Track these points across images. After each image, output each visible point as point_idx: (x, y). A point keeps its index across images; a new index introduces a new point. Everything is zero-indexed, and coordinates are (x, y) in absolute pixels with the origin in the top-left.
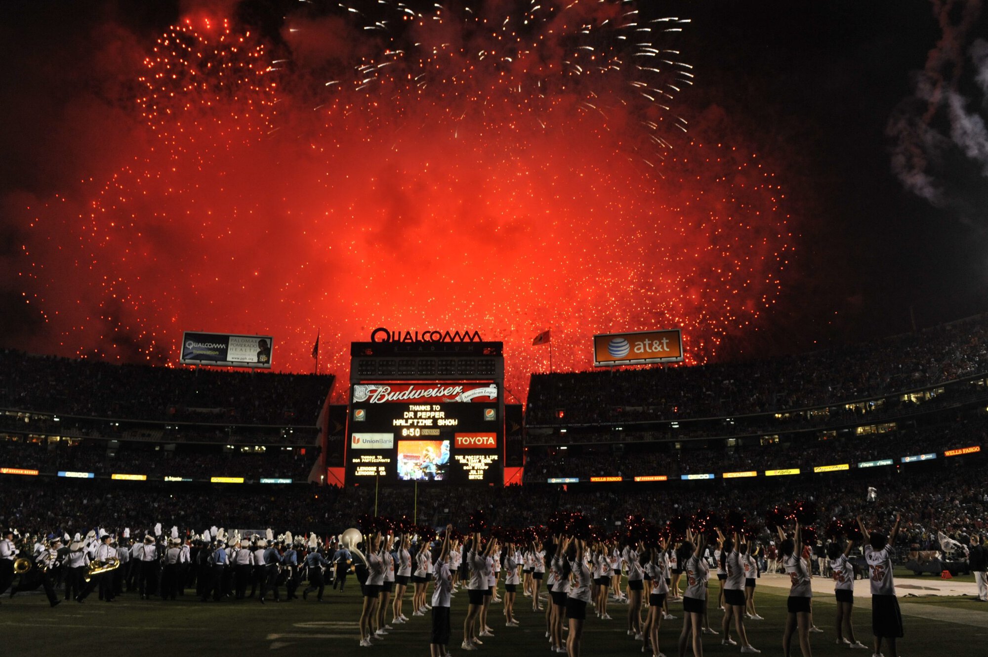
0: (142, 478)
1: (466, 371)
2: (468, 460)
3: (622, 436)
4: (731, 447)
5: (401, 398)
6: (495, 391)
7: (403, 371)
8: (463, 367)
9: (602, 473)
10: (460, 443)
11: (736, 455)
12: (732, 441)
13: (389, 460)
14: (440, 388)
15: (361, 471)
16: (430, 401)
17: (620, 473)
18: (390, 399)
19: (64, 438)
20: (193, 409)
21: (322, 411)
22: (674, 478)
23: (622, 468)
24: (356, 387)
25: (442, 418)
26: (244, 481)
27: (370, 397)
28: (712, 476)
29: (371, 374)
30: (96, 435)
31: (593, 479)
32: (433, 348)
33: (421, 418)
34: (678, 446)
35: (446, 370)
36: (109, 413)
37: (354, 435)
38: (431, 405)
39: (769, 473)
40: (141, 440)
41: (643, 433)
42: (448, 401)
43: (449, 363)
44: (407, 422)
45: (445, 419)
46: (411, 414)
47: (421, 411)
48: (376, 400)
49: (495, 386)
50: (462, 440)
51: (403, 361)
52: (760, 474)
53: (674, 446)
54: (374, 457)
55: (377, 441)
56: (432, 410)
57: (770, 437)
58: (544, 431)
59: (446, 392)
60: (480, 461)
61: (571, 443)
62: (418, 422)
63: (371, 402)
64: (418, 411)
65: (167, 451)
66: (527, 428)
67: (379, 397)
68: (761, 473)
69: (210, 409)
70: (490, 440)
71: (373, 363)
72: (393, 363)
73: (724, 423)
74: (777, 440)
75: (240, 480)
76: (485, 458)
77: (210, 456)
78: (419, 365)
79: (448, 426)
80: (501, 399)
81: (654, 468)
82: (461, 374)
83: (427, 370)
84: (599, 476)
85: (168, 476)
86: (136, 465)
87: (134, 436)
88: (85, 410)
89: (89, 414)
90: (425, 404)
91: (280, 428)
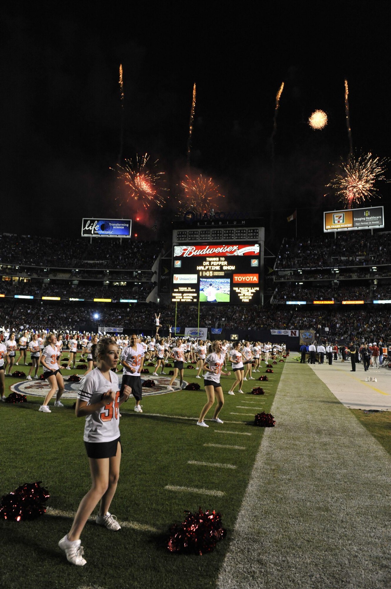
0: (58, 299)
1: (241, 236)
2: (241, 290)
3: (337, 276)
5: (201, 254)
6: (258, 248)
7: (203, 238)
8: (239, 234)
9: (322, 299)
10: (236, 280)
13: (194, 290)
14: (224, 247)
15: (177, 298)
16: (218, 255)
17: (333, 299)
18: (195, 254)
19: (21, 278)
20: (86, 261)
21: (156, 262)
22: (369, 302)
23: (336, 295)
24: (175, 247)
25: (226, 265)
26: (112, 301)
27: (184, 253)
29: (184, 240)
30: (35, 276)
31: (315, 302)
32: (220, 223)
33: (213, 265)
34: (375, 282)
35: (229, 236)
36: (41, 264)
37: (175, 275)
38: (219, 257)
40: (60, 278)
41: (351, 274)
42: (229, 255)
43: (230, 232)
44: (205, 268)
45: (227, 266)
46: (208, 263)
47: (213, 261)
48: (187, 255)
49: (258, 245)
50: (237, 278)
51: (203, 231)
53: (373, 282)
54: (186, 288)
55: (188, 279)
56: (219, 260)
58: (286, 273)
59: (228, 250)
60: (248, 291)
61: (304, 280)
62: (211, 268)
63: (184, 256)
64: (211, 261)
65: (74, 285)
66: (277, 271)
67: (189, 253)
69: (94, 261)
70: (254, 278)
71: (186, 233)
72: (197, 233)
75: (109, 300)
76: (251, 289)
77: (96, 288)
78: (212, 234)
79: (229, 270)
80: (262, 254)
81: (356, 296)
82: (238, 238)
83: (217, 236)
84: (319, 300)
85: (71, 298)
86: (56, 292)
87: (55, 276)
88: (28, 263)
89: (31, 265)
90: (216, 257)
91: (133, 272)
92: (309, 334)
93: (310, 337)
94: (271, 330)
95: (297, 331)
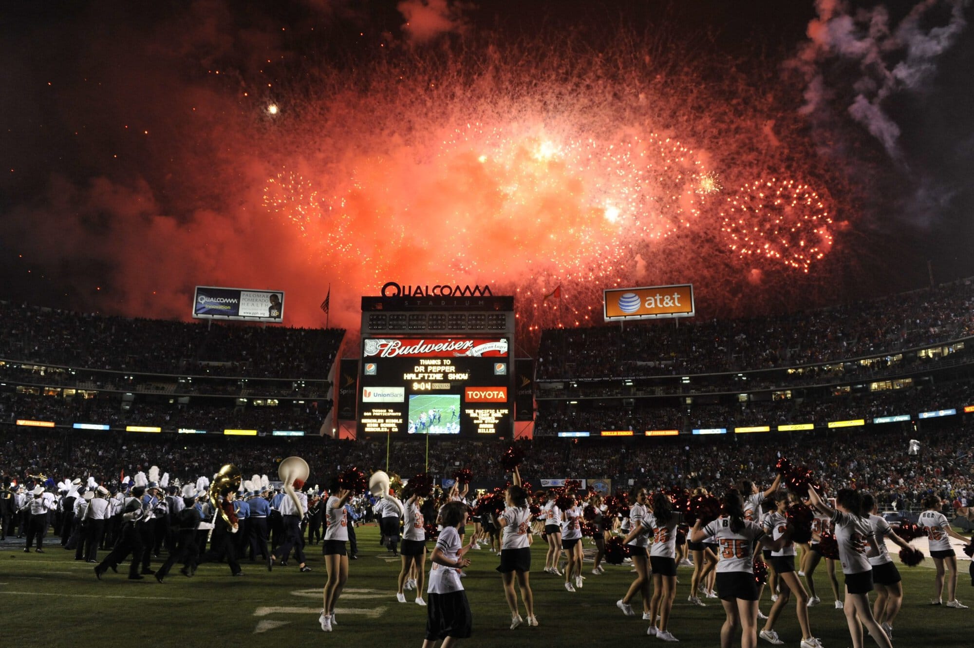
0: (158, 430)
1: (477, 325)
2: (478, 414)
3: (632, 390)
4: (743, 402)
5: (411, 353)
6: (506, 345)
7: (413, 326)
8: (474, 322)
9: (613, 427)
10: (470, 397)
11: (748, 411)
12: (743, 396)
13: (400, 414)
14: (450, 342)
15: (371, 426)
16: (440, 356)
17: (631, 427)
18: (401, 353)
19: (79, 391)
20: (204, 363)
21: (333, 365)
22: (686, 433)
24: (367, 341)
25: (452, 373)
26: (257, 433)
27: (381, 351)
28: (723, 431)
29: (382, 329)
30: (110, 388)
31: (604, 434)
32: (443, 303)
33: (431, 372)
34: (689, 401)
35: (457, 324)
36: (123, 366)
37: (365, 388)
38: (442, 359)
39: (782, 428)
40: (155, 392)
41: (653, 388)
42: (459, 355)
43: (459, 317)
44: (417, 376)
45: (456, 373)
46: (422, 369)
47: (432, 365)
48: (387, 355)
49: (505, 340)
50: (472, 394)
51: (413, 315)
52: (774, 429)
53: (685, 401)
54: (385, 411)
55: (388, 395)
56: (442, 364)
57: (782, 393)
58: (553, 385)
59: (456, 347)
60: (490, 415)
61: (582, 397)
62: (429, 376)
63: (382, 356)
64: (429, 365)
65: (180, 404)
66: (540, 382)
67: (390, 351)
68: (774, 427)
69: (222, 363)
70: (500, 395)
71: (384, 317)
72: (404, 317)
73: (736, 379)
74: (789, 396)
75: (253, 433)
76: (496, 412)
77: (224, 409)
78: (430, 320)
79: (458, 380)
80: (512, 354)
81: (665, 423)
82: (471, 329)
83: (437, 325)
84: (609, 430)
85: (182, 428)
86: (150, 417)
87: (148, 389)
88: (99, 364)
89: (104, 368)
90: (435, 358)
91: (292, 382)
92: (601, 485)
93: (605, 489)
94: (542, 480)
95: (584, 481)
